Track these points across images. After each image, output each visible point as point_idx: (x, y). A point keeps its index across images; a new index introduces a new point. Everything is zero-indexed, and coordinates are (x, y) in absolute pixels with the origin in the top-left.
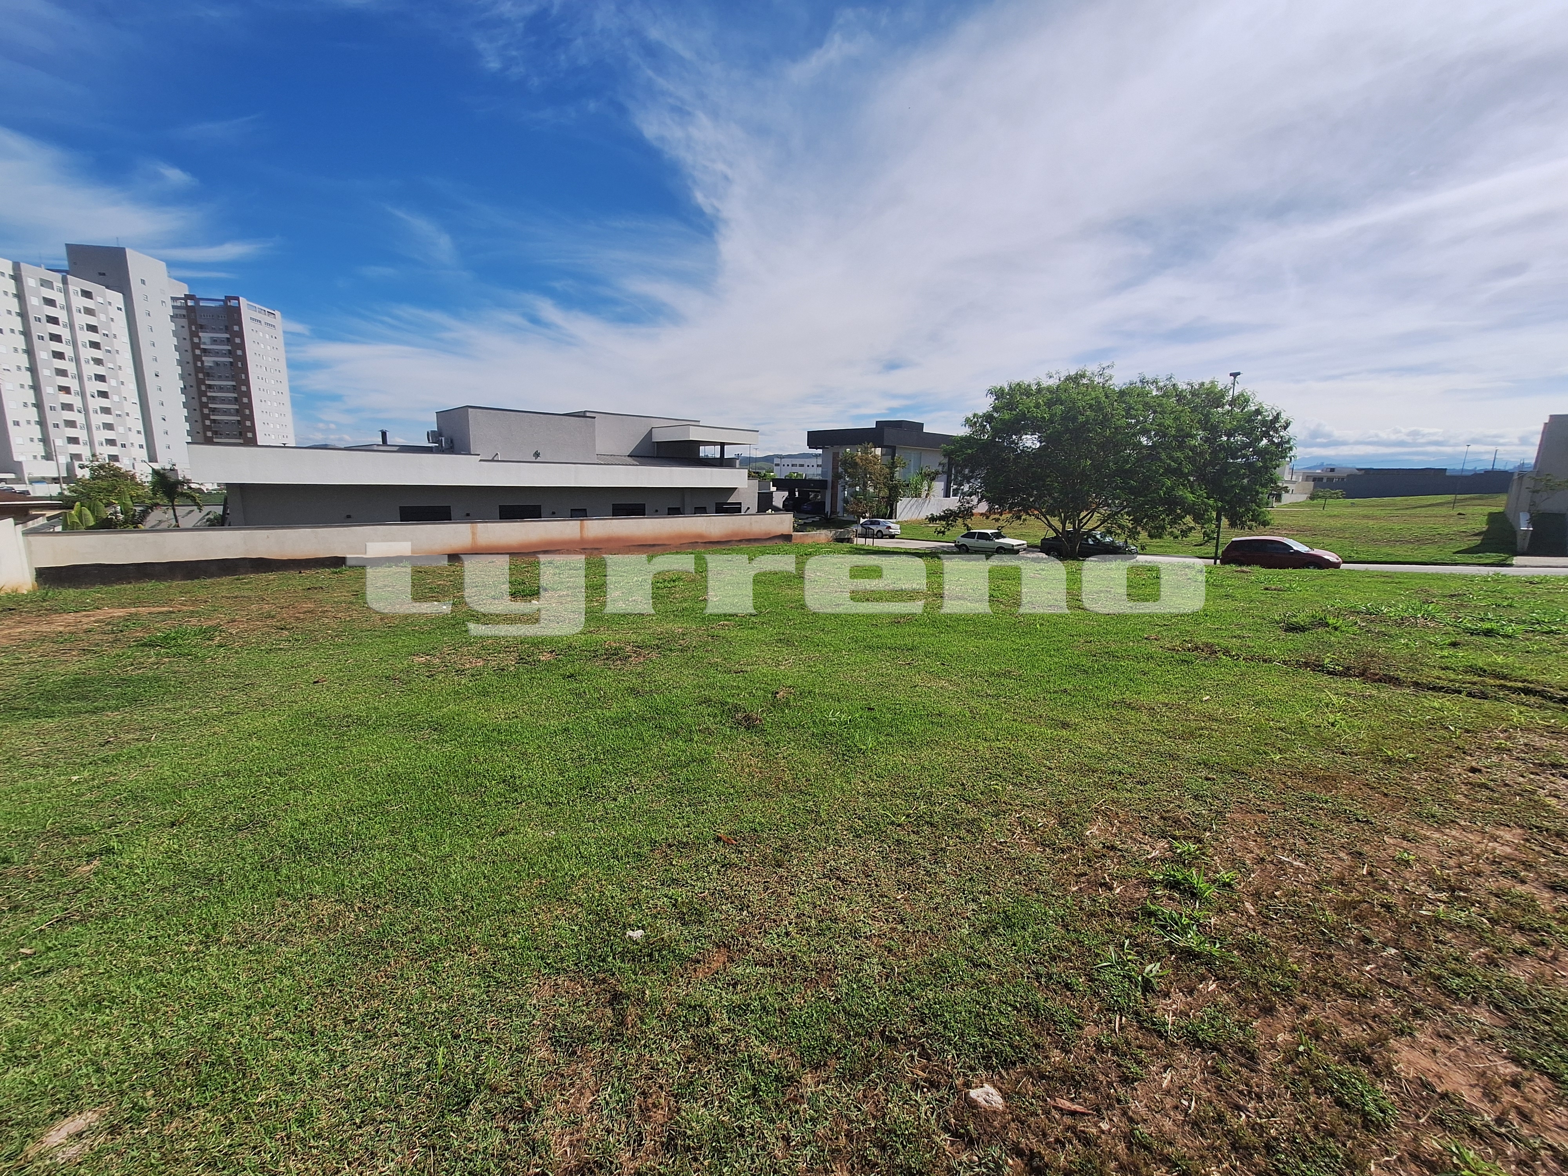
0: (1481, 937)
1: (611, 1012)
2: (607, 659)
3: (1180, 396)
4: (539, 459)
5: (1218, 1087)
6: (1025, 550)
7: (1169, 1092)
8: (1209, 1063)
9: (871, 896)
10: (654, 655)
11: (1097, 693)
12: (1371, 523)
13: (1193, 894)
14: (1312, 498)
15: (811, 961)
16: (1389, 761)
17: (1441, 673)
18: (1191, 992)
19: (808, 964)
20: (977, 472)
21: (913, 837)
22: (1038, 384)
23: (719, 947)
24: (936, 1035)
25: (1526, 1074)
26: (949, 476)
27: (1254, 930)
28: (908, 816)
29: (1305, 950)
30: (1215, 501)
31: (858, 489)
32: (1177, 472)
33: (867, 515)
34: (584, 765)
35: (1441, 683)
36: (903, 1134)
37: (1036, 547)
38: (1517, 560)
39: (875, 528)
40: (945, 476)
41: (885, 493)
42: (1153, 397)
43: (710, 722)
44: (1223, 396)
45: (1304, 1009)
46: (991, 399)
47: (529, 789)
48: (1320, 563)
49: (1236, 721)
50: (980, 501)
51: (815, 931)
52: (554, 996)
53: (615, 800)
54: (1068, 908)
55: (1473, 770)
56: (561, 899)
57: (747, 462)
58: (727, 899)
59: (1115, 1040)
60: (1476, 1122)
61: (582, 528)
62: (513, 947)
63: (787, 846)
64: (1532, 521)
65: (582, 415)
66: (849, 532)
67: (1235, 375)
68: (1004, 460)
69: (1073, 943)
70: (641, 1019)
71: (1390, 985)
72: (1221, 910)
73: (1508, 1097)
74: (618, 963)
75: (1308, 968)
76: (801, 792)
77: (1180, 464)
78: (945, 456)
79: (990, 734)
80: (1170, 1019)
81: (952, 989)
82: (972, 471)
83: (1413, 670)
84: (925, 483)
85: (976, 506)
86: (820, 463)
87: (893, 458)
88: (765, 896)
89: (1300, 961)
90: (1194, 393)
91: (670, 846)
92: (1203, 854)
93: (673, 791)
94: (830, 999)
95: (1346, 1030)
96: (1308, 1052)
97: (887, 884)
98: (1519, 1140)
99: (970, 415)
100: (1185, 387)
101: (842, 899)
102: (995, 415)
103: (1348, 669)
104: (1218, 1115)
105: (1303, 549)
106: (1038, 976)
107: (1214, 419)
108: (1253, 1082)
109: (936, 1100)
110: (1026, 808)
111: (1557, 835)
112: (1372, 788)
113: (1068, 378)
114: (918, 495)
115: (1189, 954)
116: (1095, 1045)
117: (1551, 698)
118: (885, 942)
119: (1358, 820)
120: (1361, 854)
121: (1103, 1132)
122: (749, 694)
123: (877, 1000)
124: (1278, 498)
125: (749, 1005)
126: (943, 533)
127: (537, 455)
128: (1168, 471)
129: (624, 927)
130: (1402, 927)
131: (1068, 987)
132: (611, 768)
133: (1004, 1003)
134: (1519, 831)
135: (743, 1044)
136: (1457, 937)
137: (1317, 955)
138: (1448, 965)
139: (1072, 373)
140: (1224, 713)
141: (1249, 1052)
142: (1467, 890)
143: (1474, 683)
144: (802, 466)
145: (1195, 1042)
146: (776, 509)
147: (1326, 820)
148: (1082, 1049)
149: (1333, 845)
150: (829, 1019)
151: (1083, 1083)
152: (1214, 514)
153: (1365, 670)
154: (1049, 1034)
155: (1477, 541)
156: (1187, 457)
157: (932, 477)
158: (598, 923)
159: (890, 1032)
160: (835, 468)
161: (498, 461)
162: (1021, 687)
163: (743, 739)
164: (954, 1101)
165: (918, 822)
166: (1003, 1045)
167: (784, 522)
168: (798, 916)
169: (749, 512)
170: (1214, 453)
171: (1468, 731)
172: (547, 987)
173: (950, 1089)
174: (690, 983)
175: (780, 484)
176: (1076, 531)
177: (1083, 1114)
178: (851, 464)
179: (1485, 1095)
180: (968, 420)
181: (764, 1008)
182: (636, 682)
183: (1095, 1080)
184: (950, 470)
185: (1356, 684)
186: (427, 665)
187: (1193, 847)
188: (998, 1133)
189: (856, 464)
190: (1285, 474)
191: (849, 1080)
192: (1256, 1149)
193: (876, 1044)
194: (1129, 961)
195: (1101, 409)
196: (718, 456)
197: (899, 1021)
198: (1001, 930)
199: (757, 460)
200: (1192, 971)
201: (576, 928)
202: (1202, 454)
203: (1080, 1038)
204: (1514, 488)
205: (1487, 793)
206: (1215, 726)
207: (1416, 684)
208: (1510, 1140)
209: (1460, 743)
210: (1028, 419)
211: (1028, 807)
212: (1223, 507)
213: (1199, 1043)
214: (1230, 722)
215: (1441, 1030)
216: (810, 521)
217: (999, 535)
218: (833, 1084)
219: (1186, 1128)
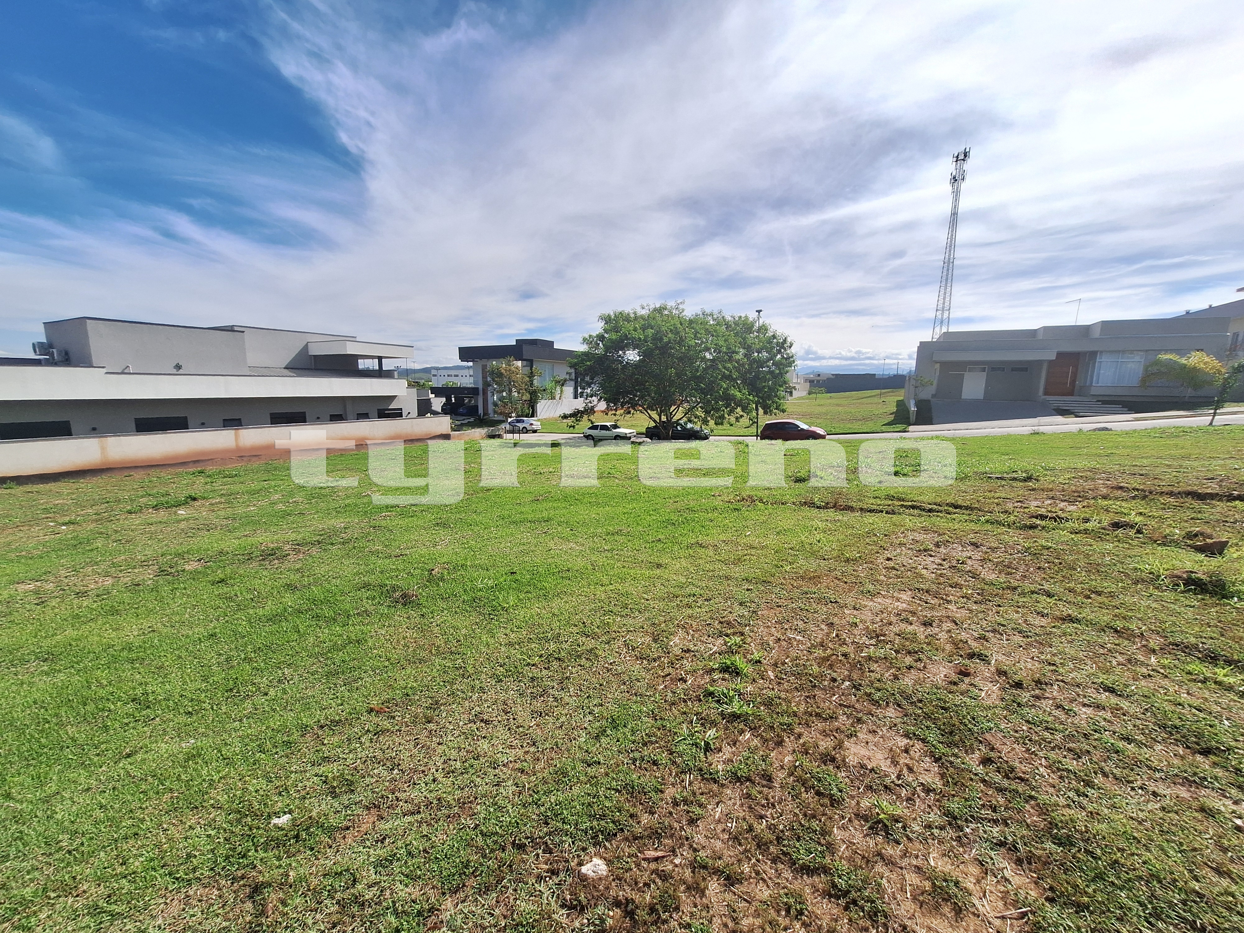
0: (891, 663)
1: (251, 905)
2: (264, 560)
3: (728, 326)
4: (181, 371)
5: (750, 807)
6: (635, 436)
7: (719, 821)
8: (744, 791)
9: (509, 729)
10: (314, 551)
11: (681, 538)
12: (840, 408)
13: (736, 672)
14: (809, 394)
15: (454, 799)
16: (847, 560)
17: (873, 501)
18: (735, 744)
19: (452, 802)
20: (595, 379)
21: (545, 672)
22: (635, 313)
23: (368, 809)
24: (556, 831)
25: (911, 743)
26: (576, 382)
27: (773, 689)
28: (541, 656)
29: (801, 695)
30: (754, 397)
31: (504, 394)
32: (729, 378)
33: (513, 415)
34: (232, 667)
35: (875, 507)
36: (528, 923)
37: (643, 434)
38: (911, 428)
39: (521, 425)
40: (573, 383)
41: (527, 397)
42: (711, 325)
43: (368, 605)
44: (753, 326)
45: (800, 736)
46: (602, 324)
47: (164, 703)
48: (815, 436)
49: (766, 547)
50: (599, 400)
51: (459, 771)
52: (184, 910)
53: (266, 694)
54: (657, 702)
55: (889, 559)
56: (197, 808)
57: (405, 373)
58: (379, 763)
59: (685, 794)
60: (888, 781)
61: (237, 437)
62: (134, 873)
63: (437, 703)
64: (917, 405)
65: (230, 329)
66: (499, 430)
67: (759, 311)
68: (614, 370)
69: (659, 729)
70: (284, 903)
71: (845, 706)
72: (754, 680)
73: (904, 760)
74: (261, 854)
75: (802, 707)
76: (452, 653)
77: (731, 372)
78: (570, 367)
79: (605, 580)
80: (720, 767)
81: (571, 789)
82: (592, 379)
83: (860, 501)
84: (558, 389)
85: (596, 405)
86: (472, 373)
87: (531, 369)
88: (415, 751)
89: (798, 704)
90: (736, 324)
91: (322, 727)
92: (745, 643)
93: (329, 674)
94: (469, 827)
95: (822, 743)
96: (801, 765)
97: (523, 715)
98: (907, 785)
99: (587, 336)
100: (730, 318)
101: (484, 737)
102: (606, 336)
103: (827, 503)
104: (750, 827)
105: (805, 427)
106: (634, 760)
107: (749, 342)
108: (770, 797)
109: (556, 884)
110: (630, 633)
111: (927, 592)
112: (839, 580)
113: (655, 310)
114: (553, 398)
115: (735, 717)
116: (672, 802)
117: (924, 510)
118: (517, 766)
119: (831, 602)
120: (832, 624)
121: (676, 866)
122: (408, 574)
123: (510, 816)
124: (791, 393)
125: (395, 854)
126: (574, 427)
127: (178, 367)
128: (725, 377)
129: (269, 816)
130: (853, 666)
131: (655, 763)
132: (262, 664)
133: (609, 789)
134: (910, 593)
135: (388, 892)
136: (879, 666)
137: (807, 697)
138: (875, 685)
139: (658, 306)
140: (759, 542)
141: (768, 776)
142: (884, 635)
143: (889, 505)
144: (457, 376)
145: (737, 779)
146: (435, 413)
147: (814, 605)
148: (664, 807)
149: (818, 621)
150: (468, 845)
151: (663, 834)
152: (754, 406)
153: (836, 504)
154: (641, 804)
155: (892, 417)
156: (734, 367)
157: (562, 383)
158: (239, 821)
159: (520, 840)
160: (484, 377)
161: (130, 373)
162: (629, 541)
163: (400, 615)
164: (570, 880)
165: (548, 658)
166: (607, 823)
167: (444, 423)
168: (445, 762)
169: (409, 416)
170: (750, 364)
171: (886, 535)
172: (176, 902)
173: (567, 872)
174: (338, 851)
175: (437, 392)
176: (669, 421)
177: (663, 857)
178: (497, 374)
179: (892, 762)
180: (585, 340)
181: (410, 854)
182: (294, 578)
183: (672, 829)
184: (576, 378)
185: (831, 513)
186: (36, 592)
187: (738, 639)
188: (602, 895)
189: (502, 374)
190: (794, 377)
191: (484, 893)
192: (771, 842)
193: (509, 854)
194: (695, 732)
195: (678, 333)
196: (377, 367)
197: (527, 829)
198: (609, 732)
199: (415, 371)
200: (735, 728)
201: (213, 833)
202: (743, 365)
203: (662, 800)
204: (907, 385)
205: (894, 572)
206: (753, 552)
207: (861, 509)
208: (903, 787)
209: (882, 543)
210: (629, 339)
211: (631, 631)
212: (758, 401)
213: (739, 779)
214: (763, 548)
215: (870, 728)
216: (466, 421)
217: (615, 427)
218: (470, 901)
219: (730, 843)
